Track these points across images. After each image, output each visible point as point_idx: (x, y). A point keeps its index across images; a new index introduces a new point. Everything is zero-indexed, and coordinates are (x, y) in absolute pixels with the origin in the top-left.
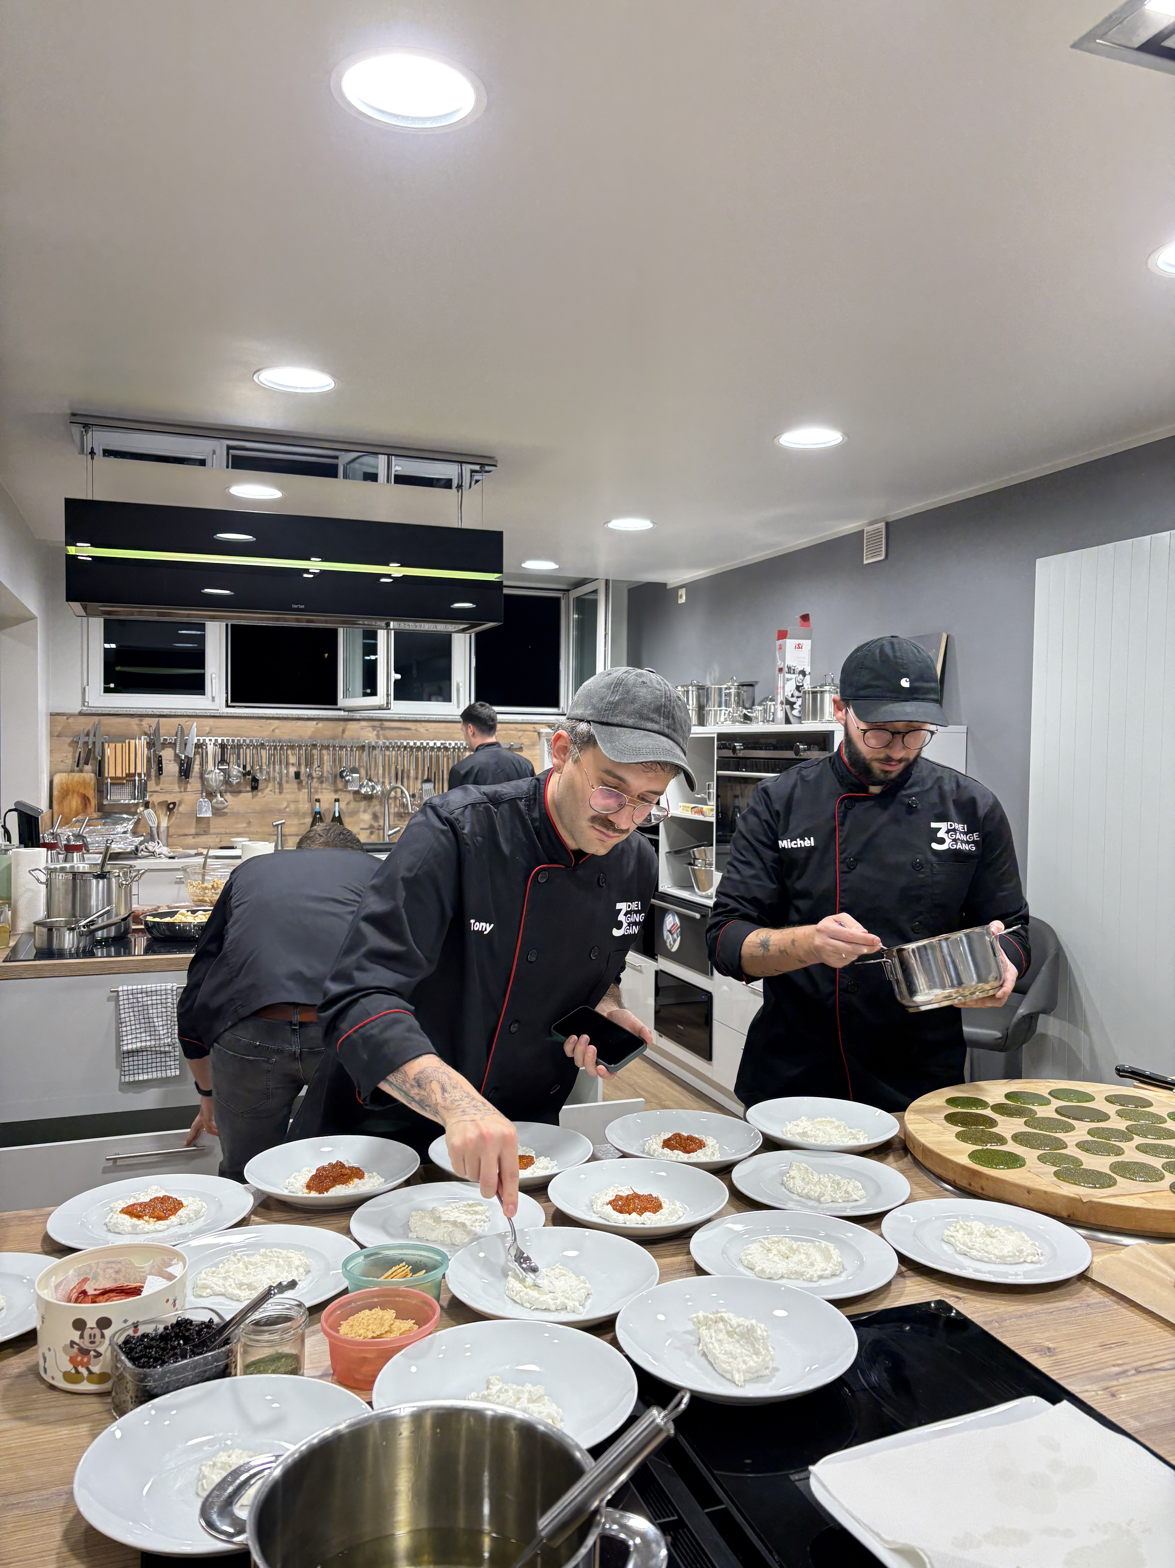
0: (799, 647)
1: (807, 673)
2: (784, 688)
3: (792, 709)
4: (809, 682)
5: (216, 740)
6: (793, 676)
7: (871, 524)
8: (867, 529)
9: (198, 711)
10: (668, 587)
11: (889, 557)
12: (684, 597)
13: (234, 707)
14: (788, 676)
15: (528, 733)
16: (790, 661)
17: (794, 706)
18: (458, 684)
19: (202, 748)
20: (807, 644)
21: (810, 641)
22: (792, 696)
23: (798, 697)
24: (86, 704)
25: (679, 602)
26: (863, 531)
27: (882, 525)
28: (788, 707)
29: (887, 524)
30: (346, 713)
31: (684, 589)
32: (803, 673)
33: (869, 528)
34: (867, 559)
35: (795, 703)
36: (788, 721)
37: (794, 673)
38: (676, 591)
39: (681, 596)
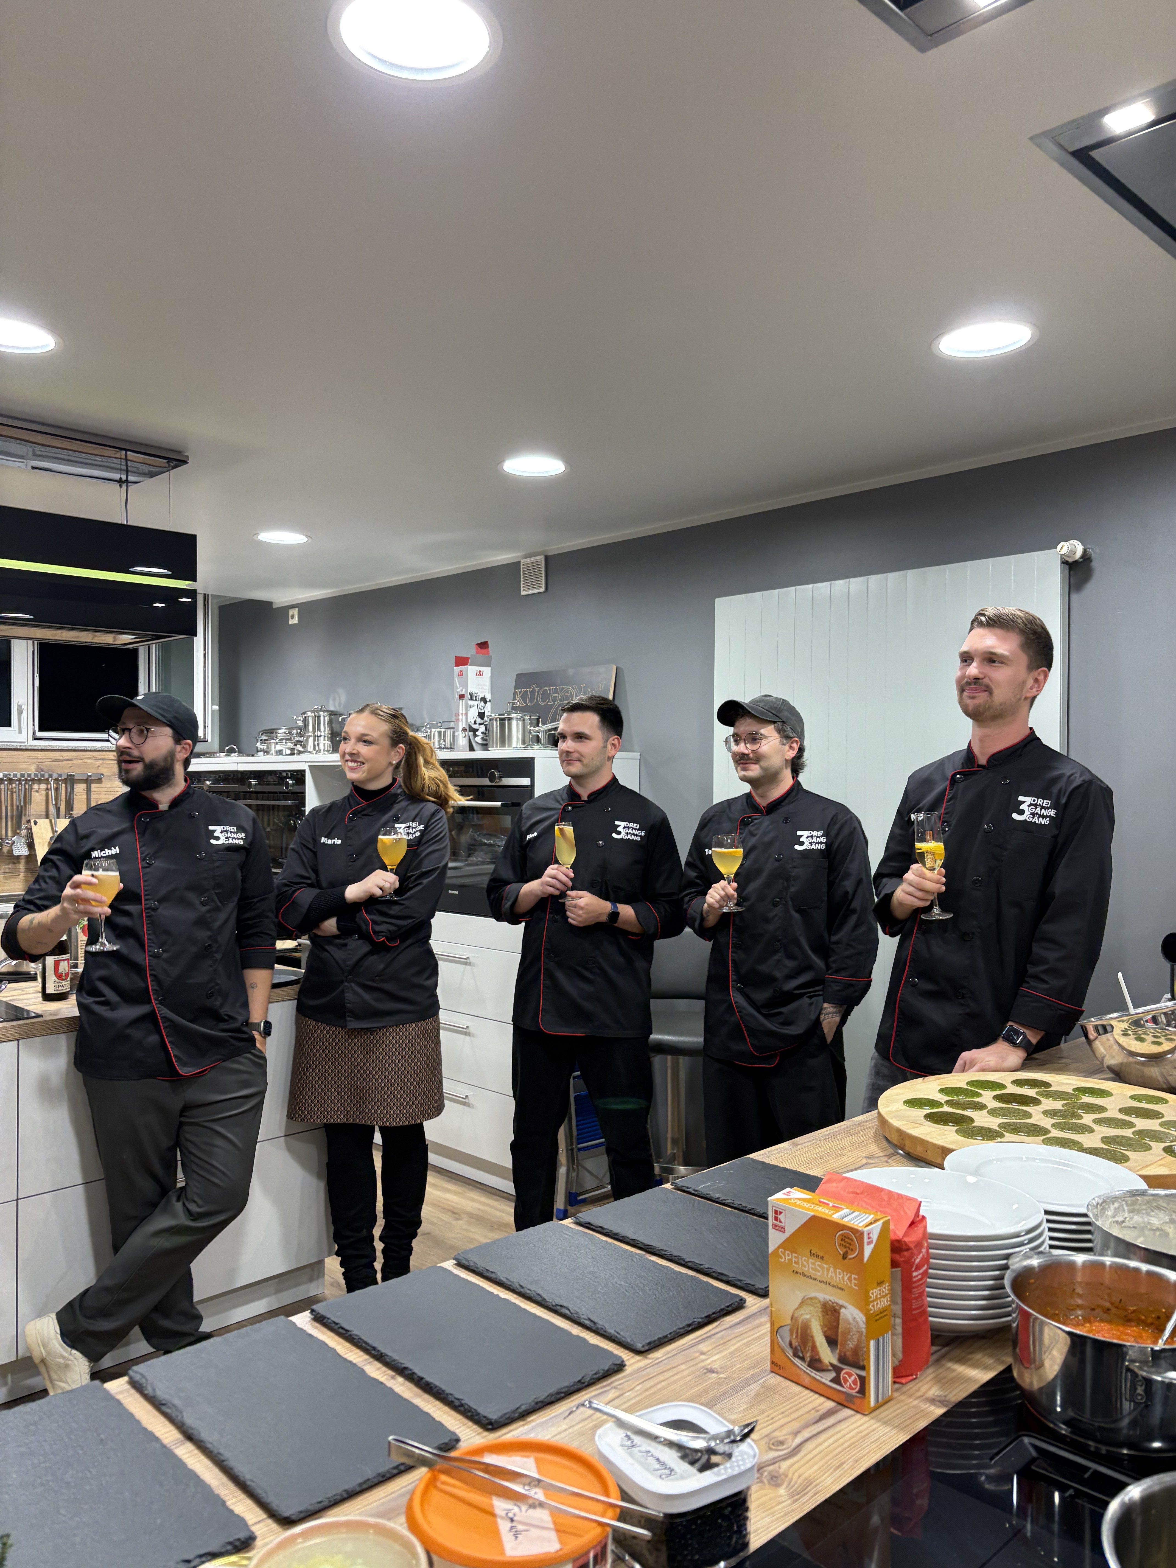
0: (480, 674)
1: (488, 700)
2: (466, 714)
3: (475, 736)
4: (489, 709)
6: (476, 703)
7: (527, 556)
8: (523, 561)
10: (274, 606)
11: (549, 589)
12: (296, 618)
14: (471, 703)
16: (472, 689)
17: (477, 733)
18: (20, 707)
20: (487, 671)
21: (490, 668)
22: (475, 723)
23: (480, 724)
25: (290, 623)
26: (520, 562)
27: (541, 558)
28: (471, 733)
29: (547, 558)
31: (297, 610)
32: (484, 700)
33: (525, 560)
34: (524, 590)
35: (477, 730)
36: (471, 749)
37: (476, 700)
38: (285, 610)
39: (293, 617)
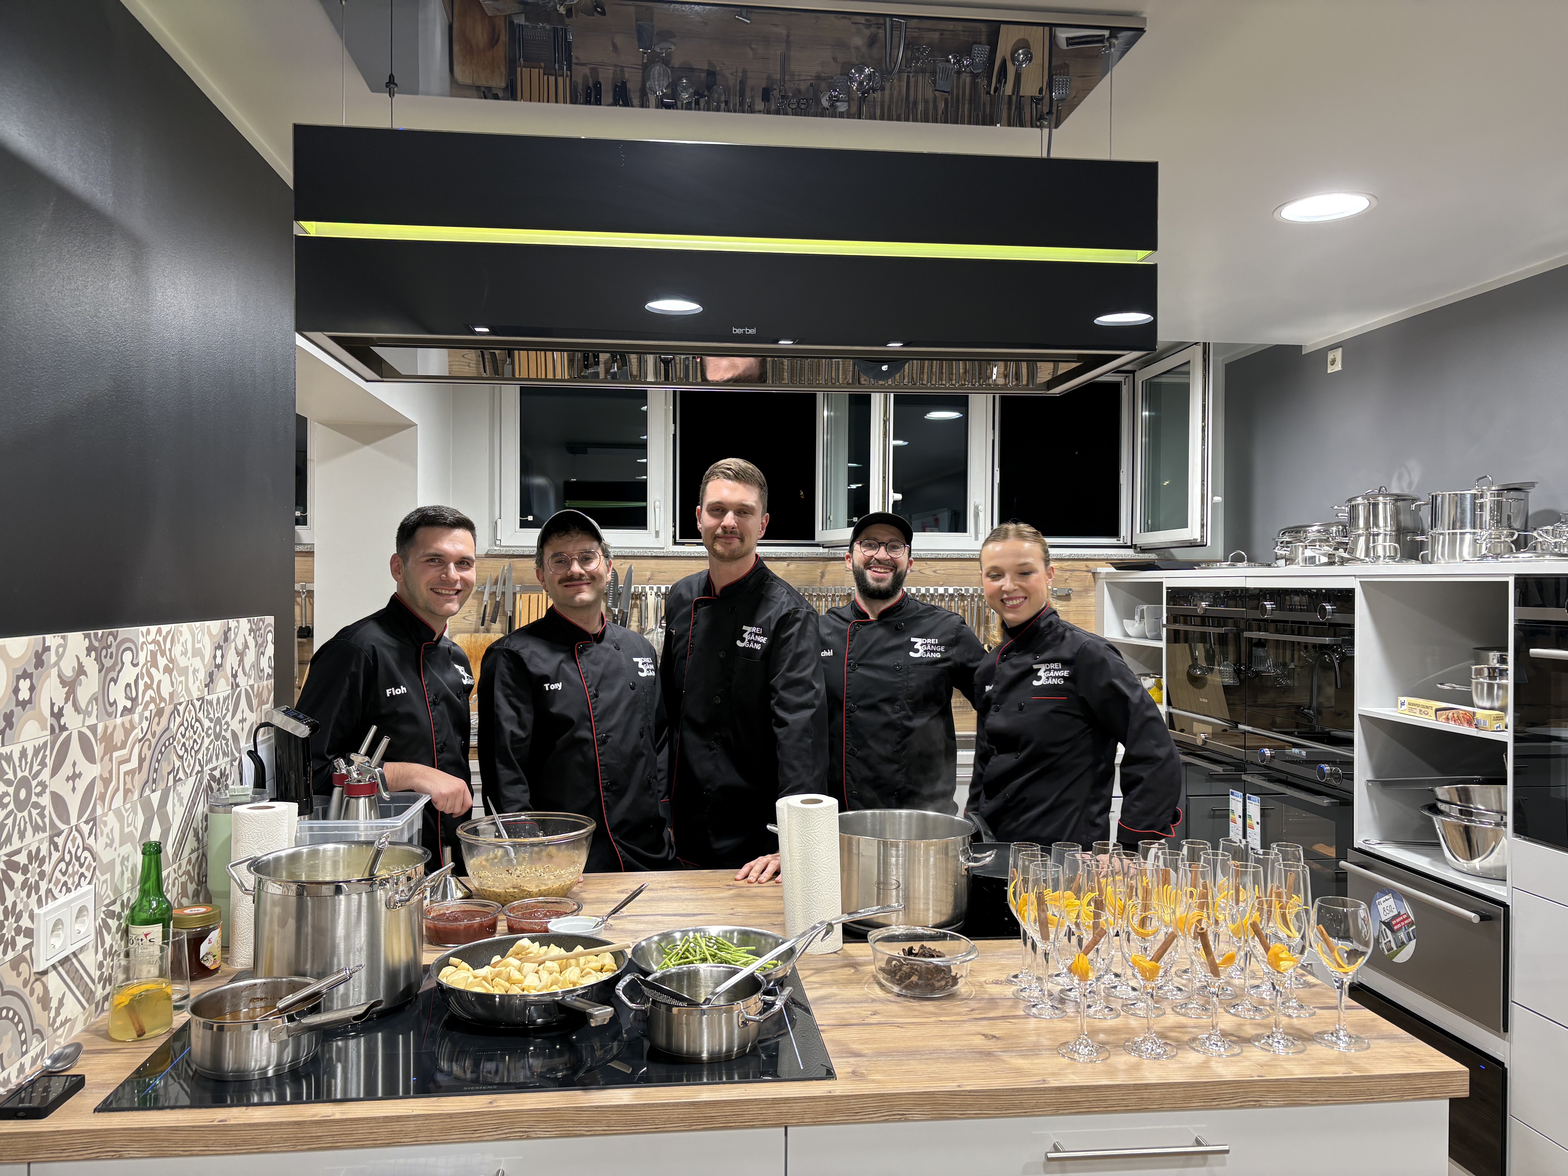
5: (659, 588)
9: (636, 551)
10: (1304, 351)
12: (1339, 362)
13: (683, 544)
15: (1077, 573)
18: (976, 508)
19: (641, 599)
24: (498, 542)
25: (1329, 372)
30: (826, 550)
31: (1340, 350)
38: (1321, 355)
39: (1333, 362)
